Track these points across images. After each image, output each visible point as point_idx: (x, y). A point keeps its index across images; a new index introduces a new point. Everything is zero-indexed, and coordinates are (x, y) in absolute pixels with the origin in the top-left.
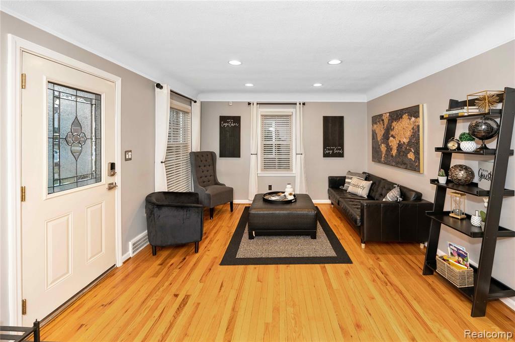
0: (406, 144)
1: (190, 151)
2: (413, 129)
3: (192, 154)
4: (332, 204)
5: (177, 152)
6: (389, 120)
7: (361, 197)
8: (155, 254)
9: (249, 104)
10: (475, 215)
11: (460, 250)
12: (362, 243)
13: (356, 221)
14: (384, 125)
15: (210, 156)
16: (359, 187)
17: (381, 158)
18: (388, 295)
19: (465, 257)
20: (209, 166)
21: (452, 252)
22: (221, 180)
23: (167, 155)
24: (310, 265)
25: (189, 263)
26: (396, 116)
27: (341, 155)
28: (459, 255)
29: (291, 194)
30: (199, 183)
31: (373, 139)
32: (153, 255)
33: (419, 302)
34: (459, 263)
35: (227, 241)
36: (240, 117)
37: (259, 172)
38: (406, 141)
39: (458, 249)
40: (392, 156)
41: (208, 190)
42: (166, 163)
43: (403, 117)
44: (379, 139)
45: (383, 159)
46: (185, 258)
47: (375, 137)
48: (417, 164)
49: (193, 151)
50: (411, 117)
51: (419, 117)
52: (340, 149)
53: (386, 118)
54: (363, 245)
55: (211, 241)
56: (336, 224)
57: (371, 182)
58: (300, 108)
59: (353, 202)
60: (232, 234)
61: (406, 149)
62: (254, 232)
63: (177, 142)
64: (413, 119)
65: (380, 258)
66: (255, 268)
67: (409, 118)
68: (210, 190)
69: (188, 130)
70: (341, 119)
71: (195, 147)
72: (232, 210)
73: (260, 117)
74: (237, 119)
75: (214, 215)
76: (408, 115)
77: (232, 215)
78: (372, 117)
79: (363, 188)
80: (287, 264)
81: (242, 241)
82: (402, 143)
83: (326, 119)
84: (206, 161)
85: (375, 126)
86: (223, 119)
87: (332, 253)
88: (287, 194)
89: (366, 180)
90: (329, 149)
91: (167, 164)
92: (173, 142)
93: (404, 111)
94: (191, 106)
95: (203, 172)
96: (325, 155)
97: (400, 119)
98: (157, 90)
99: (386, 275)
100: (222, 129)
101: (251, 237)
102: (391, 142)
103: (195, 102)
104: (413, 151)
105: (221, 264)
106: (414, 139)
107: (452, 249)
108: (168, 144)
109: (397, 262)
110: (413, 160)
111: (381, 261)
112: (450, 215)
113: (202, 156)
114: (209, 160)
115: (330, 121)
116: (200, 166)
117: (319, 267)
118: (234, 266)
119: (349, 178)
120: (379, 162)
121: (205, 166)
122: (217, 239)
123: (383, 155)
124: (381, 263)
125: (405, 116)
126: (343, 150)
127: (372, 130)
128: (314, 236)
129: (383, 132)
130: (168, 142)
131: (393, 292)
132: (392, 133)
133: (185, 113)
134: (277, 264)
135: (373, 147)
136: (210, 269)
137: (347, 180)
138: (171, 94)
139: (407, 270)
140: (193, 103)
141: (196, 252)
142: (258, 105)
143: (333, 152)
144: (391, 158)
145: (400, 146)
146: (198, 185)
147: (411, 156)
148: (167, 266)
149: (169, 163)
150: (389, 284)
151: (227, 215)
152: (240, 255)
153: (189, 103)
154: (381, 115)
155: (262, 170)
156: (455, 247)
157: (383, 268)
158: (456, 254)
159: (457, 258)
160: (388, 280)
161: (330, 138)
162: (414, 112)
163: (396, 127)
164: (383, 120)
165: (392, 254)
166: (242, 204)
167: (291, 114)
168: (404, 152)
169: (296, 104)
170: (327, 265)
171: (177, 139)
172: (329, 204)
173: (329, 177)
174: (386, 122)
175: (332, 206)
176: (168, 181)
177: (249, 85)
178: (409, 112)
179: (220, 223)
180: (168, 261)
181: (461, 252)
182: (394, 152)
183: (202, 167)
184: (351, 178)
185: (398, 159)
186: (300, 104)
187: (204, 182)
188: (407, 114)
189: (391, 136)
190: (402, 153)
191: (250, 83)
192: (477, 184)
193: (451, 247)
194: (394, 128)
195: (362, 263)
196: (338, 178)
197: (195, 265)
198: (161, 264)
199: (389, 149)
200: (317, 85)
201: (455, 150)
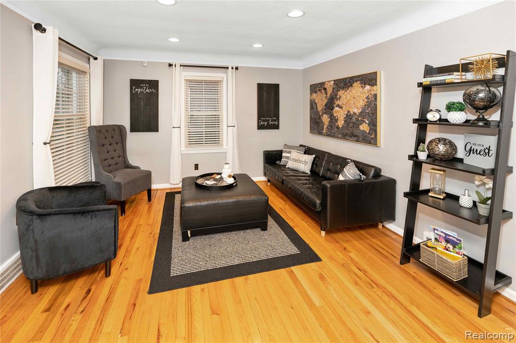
0: (358, 114)
1: (88, 125)
2: (367, 98)
3: (91, 128)
4: (269, 181)
5: (68, 126)
6: (334, 89)
7: (303, 173)
8: (36, 291)
9: (170, 65)
10: (464, 195)
11: (449, 236)
12: (322, 230)
13: (315, 205)
14: (326, 94)
15: (117, 131)
16: (302, 163)
17: (323, 129)
18: (382, 305)
19: (457, 244)
20: (117, 144)
21: (438, 237)
22: (133, 160)
23: (53, 132)
24: (274, 271)
25: (98, 297)
26: (345, 83)
27: (276, 127)
28: (447, 241)
29: (230, 176)
30: (104, 168)
31: (310, 110)
32: (32, 293)
33: (418, 307)
34: (447, 250)
35: (152, 247)
36: (157, 81)
37: (183, 148)
38: (357, 111)
39: (446, 234)
40: (338, 127)
41: (116, 178)
42: (52, 143)
43: (354, 85)
44: (319, 109)
45: (324, 131)
46: (89, 291)
47: (314, 107)
48: (372, 137)
49: (92, 125)
50: (365, 85)
51: (376, 85)
52: (275, 121)
53: (330, 87)
54: (323, 233)
55: (128, 251)
56: (281, 207)
57: (314, 156)
58: (232, 73)
59: (300, 180)
60: (157, 236)
61: (357, 120)
62: (189, 232)
63: (68, 112)
64: (368, 87)
65: (347, 247)
66: (203, 290)
67: (362, 87)
68: (120, 177)
69: (85, 96)
70: (276, 87)
71: (96, 119)
72: (150, 200)
73: (183, 82)
74: (154, 84)
75: (126, 207)
76: (361, 83)
77: (150, 207)
78: (310, 86)
79: (306, 163)
80: (244, 275)
81: (173, 245)
82: (352, 113)
83: (261, 87)
84: (112, 137)
85: (314, 95)
86: (135, 83)
87: (293, 250)
88: (224, 176)
89: (305, 153)
90: (263, 121)
91: (53, 145)
92: (63, 112)
93: (355, 79)
94: (89, 64)
95: (108, 152)
96: (260, 127)
97: (349, 87)
98: (36, 33)
99: (365, 272)
100: (133, 97)
101: (185, 238)
102: (336, 112)
103: (96, 59)
104: (367, 122)
105: (150, 292)
106: (369, 109)
107: (438, 234)
108: (55, 116)
109: (367, 251)
110: (368, 132)
111: (350, 252)
112: (430, 194)
113: (107, 131)
114: (117, 137)
115: (265, 89)
116: (103, 145)
117: (286, 273)
118: (172, 291)
119: (286, 152)
120: (320, 133)
121: (110, 145)
122: (136, 246)
123: (325, 127)
124: (351, 254)
125: (357, 85)
126: (278, 121)
127: (311, 100)
128: (264, 228)
129: (325, 101)
130: (55, 112)
131: (385, 298)
132: (337, 102)
133: (81, 72)
134: (232, 277)
135: (311, 118)
136: (135, 304)
137: (284, 154)
138: (59, 44)
139: (382, 260)
140: (92, 59)
141: (107, 276)
142: (181, 67)
143: (268, 124)
144: (336, 129)
145: (349, 116)
146: (102, 170)
147: (365, 127)
148: (59, 312)
149: (56, 144)
150: (374, 285)
151: (144, 206)
152: (176, 270)
153: (88, 60)
154: (323, 84)
155: (186, 147)
156: (442, 232)
157: (357, 262)
158: (443, 240)
159: (444, 244)
160: (370, 279)
161: (265, 108)
162: (370, 79)
163: (344, 96)
164: (325, 89)
165: (356, 240)
166: (161, 190)
167: (222, 80)
168: (354, 123)
169: (228, 68)
170: (294, 268)
171: (68, 109)
172: (264, 181)
173: (264, 152)
174: (329, 91)
175: (269, 184)
176: (56, 170)
177: (174, 40)
178: (362, 80)
179: (136, 220)
180: (59, 300)
181: (451, 238)
182: (341, 123)
183: (107, 146)
184: (290, 152)
185: (346, 131)
186: (232, 68)
187: (110, 166)
188: (359, 82)
189: (337, 106)
190: (352, 125)
191: (175, 37)
192: (463, 159)
193: (436, 231)
194: (340, 97)
195: (331, 258)
196: (275, 152)
197: (108, 299)
198: (47, 310)
199: (333, 120)
200: (257, 46)
201: (436, 121)
